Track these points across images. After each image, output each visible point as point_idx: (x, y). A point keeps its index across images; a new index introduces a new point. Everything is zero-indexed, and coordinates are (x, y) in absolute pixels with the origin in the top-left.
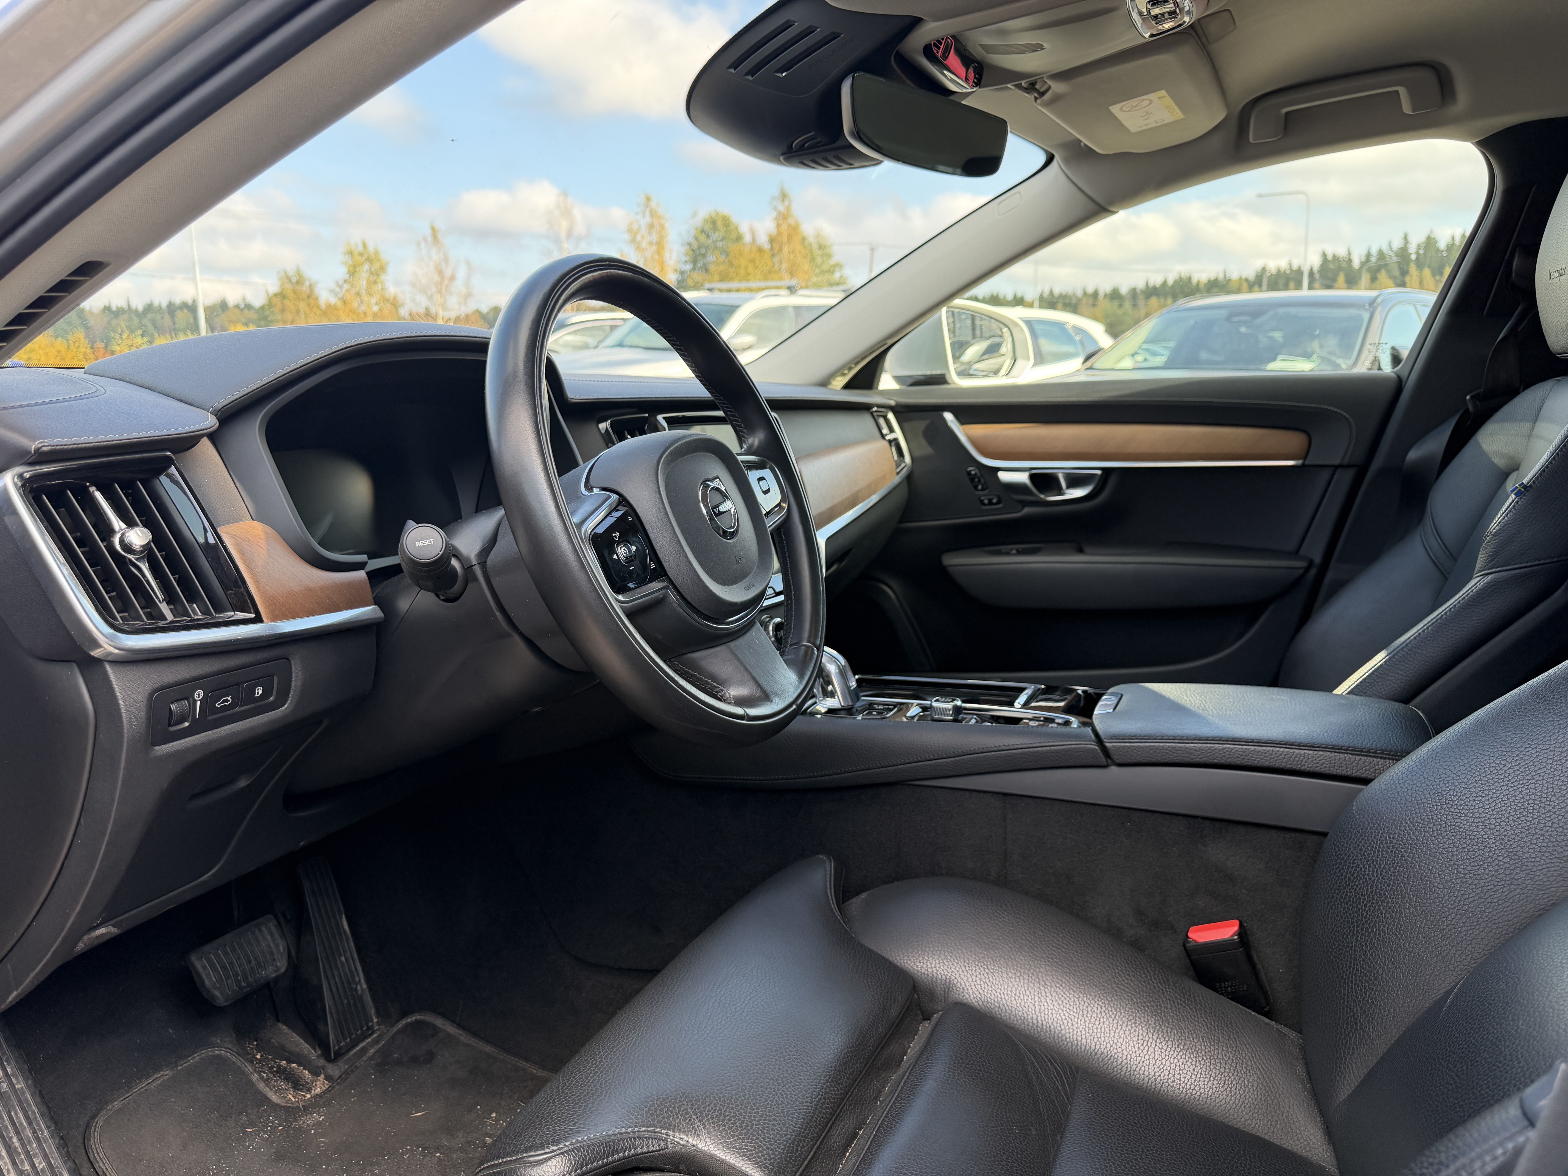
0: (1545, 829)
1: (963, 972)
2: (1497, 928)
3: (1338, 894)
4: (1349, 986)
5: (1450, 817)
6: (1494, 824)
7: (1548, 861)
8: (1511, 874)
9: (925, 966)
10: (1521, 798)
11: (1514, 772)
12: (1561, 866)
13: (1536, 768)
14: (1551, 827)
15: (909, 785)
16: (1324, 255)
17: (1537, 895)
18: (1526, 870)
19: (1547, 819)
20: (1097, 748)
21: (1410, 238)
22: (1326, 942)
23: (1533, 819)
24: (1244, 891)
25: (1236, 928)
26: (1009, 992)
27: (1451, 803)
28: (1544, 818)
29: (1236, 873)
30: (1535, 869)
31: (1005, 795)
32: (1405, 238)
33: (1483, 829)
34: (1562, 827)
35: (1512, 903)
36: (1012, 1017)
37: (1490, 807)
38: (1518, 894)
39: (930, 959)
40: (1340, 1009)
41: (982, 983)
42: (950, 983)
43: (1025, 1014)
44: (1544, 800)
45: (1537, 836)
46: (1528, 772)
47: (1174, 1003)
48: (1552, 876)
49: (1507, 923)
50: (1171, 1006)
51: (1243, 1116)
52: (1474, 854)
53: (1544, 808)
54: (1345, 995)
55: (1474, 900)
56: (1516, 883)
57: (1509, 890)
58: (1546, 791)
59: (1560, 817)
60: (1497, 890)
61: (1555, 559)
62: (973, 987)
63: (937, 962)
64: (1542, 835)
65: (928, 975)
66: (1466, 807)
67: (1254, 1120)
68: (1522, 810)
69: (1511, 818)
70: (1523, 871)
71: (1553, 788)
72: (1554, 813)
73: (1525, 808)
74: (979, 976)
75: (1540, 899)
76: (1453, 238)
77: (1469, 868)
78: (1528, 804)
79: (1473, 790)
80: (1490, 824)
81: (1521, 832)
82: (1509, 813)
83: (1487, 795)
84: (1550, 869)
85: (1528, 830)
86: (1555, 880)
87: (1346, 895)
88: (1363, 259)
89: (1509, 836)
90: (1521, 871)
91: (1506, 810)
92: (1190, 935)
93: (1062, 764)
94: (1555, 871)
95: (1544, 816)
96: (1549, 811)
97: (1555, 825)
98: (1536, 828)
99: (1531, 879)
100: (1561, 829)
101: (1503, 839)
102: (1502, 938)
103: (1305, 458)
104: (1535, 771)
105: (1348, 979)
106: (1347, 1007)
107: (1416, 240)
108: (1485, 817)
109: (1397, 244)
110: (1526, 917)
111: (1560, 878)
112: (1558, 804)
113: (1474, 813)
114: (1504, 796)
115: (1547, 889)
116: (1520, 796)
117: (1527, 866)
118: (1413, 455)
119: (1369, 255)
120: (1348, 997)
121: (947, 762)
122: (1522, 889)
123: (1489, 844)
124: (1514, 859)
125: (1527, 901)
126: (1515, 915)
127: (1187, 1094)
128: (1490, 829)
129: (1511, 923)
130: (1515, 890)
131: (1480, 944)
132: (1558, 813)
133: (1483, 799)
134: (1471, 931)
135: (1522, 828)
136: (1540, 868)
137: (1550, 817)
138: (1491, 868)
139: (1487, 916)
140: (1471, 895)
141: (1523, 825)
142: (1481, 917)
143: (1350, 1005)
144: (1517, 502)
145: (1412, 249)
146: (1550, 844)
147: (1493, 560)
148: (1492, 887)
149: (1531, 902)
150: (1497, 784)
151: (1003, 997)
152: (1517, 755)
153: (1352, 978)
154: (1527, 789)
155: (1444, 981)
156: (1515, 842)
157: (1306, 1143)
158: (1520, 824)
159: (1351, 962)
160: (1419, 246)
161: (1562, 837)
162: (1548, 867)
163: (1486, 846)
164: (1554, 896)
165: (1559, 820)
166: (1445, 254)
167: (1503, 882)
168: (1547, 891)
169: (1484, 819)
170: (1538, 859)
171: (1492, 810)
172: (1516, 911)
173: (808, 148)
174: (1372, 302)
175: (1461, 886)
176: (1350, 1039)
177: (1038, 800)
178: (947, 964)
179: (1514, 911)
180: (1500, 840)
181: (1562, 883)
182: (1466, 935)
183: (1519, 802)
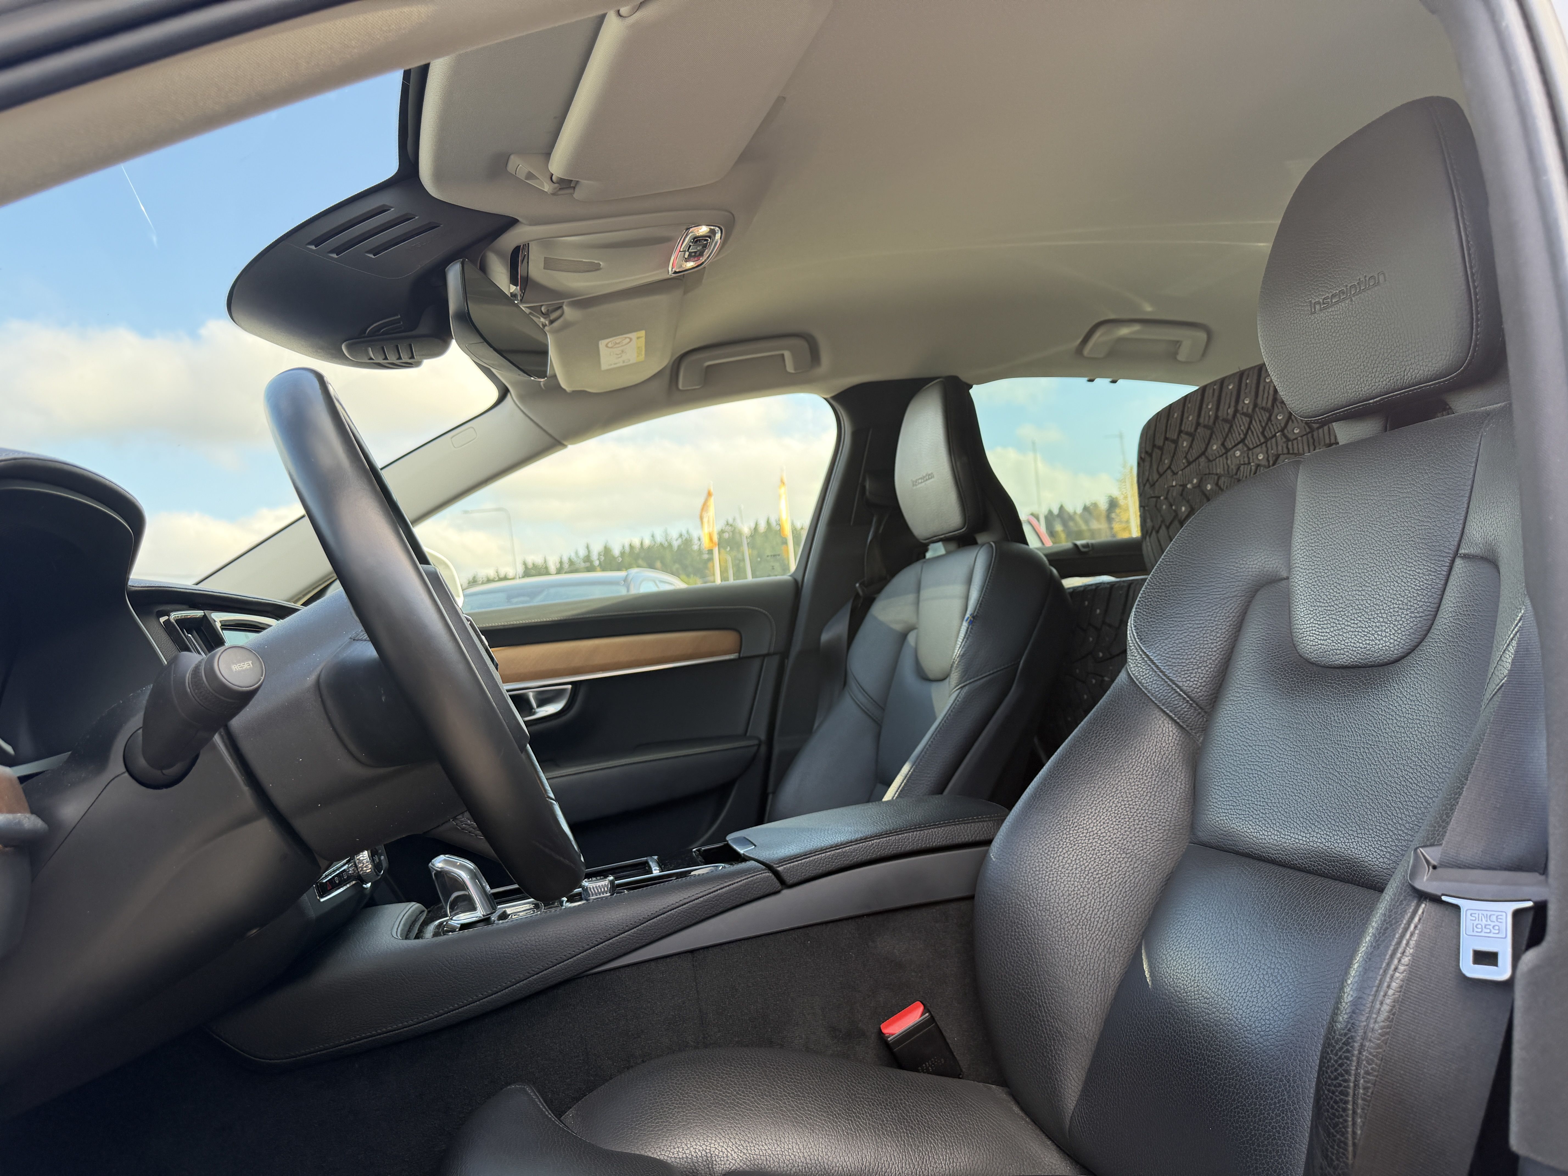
0: (1140, 823)
1: (720, 1139)
2: (1138, 909)
3: (1007, 935)
4: (1044, 1007)
5: (1072, 839)
6: (1105, 832)
7: (1152, 845)
8: (1131, 865)
9: (681, 1150)
10: (1115, 807)
11: (1102, 789)
12: (1161, 845)
13: (1117, 782)
14: (1144, 820)
15: (587, 976)
16: (525, 564)
17: (1155, 873)
18: (1140, 858)
19: (1139, 815)
20: (771, 874)
21: (592, 547)
22: (1010, 981)
23: (1130, 818)
24: (913, 974)
25: (921, 1008)
26: (770, 1141)
27: (1068, 827)
28: (1137, 816)
29: (903, 959)
30: (1145, 855)
31: (692, 951)
32: (588, 547)
33: (1099, 839)
34: (1151, 817)
35: (1140, 886)
36: (781, 1165)
37: (1097, 821)
38: (1142, 877)
39: (684, 1140)
40: (1043, 1031)
41: (742, 1142)
42: (711, 1157)
43: (792, 1156)
44: (1131, 803)
45: (1137, 830)
46: (1112, 787)
47: (904, 1093)
48: (1159, 855)
49: (1142, 902)
50: (904, 1096)
51: (998, 1168)
52: (1100, 860)
53: (1133, 808)
54: (1043, 1017)
55: (1113, 895)
56: (1136, 870)
57: (1134, 877)
58: (1129, 796)
59: (1147, 811)
60: (1126, 881)
61: (1003, 667)
62: (736, 1150)
63: (691, 1140)
64: (1140, 828)
65: (687, 1157)
66: (1080, 827)
67: (1007, 1167)
68: (1119, 815)
69: (1114, 823)
70: (1138, 859)
71: (1133, 792)
72: (1142, 809)
73: (1121, 813)
74: (737, 1137)
75: (1158, 875)
76: (623, 547)
77: (1100, 872)
78: (1122, 809)
79: (1080, 812)
80: (1102, 833)
81: (1126, 832)
82: (1112, 820)
83: (1092, 813)
84: (1155, 851)
85: (1129, 828)
86: (1162, 857)
87: (1015, 932)
88: (558, 566)
89: (1118, 838)
90: (1137, 860)
91: (1109, 819)
92: (885, 1031)
93: (742, 901)
94: (1159, 851)
95: (1135, 814)
96: (1138, 809)
97: (1146, 818)
98: (1134, 825)
99: (1146, 863)
100: (1151, 820)
101: (1115, 841)
102: (1143, 916)
103: (740, 653)
104: (1117, 784)
105: (1042, 1001)
106: (1049, 1026)
107: (597, 549)
108: (1096, 829)
109: (582, 553)
110: (1154, 893)
111: (1164, 855)
112: (1142, 802)
113: (1087, 830)
114: (1103, 809)
115: (1159, 866)
116: (1114, 805)
117: (1140, 854)
118: (825, 637)
119: (561, 563)
120: (1046, 1017)
121: (629, 935)
122: (1143, 873)
123: (1107, 848)
124: (1129, 853)
125: (1150, 881)
126: (1146, 894)
127: (950, 1169)
128: (1104, 837)
129: (1145, 902)
130: (1138, 875)
131: (1130, 927)
132: (1144, 808)
133: (1090, 817)
134: (1121, 920)
135: (1125, 828)
136: (1148, 852)
137: (1140, 813)
138: (1115, 866)
139: (1127, 903)
140: (1110, 892)
141: (1125, 826)
142: (1123, 906)
143: (1051, 1022)
144: (972, 628)
145: (595, 557)
146: (1148, 833)
147: (965, 675)
148: (1122, 880)
149: (1152, 880)
150: (1095, 802)
151: (767, 1148)
152: (1100, 777)
153: (1044, 999)
154: (1116, 799)
155: (1116, 967)
156: (1124, 840)
157: (1050, 1168)
158: (1122, 826)
159: (1039, 987)
160: (599, 554)
161: (1154, 825)
162: (1153, 850)
163: (1106, 851)
164: (1165, 869)
165: (1147, 813)
166: (620, 559)
167: (1128, 873)
168: (1160, 867)
169: (1096, 831)
170: (1145, 847)
171: (1100, 822)
172: (1146, 891)
173: (384, 334)
174: (625, 579)
175: (1100, 888)
176: (1061, 1051)
177: (725, 947)
178: (702, 1138)
179: (1144, 892)
180: (1114, 842)
181: (1167, 858)
182: (1118, 924)
183: (1115, 810)
